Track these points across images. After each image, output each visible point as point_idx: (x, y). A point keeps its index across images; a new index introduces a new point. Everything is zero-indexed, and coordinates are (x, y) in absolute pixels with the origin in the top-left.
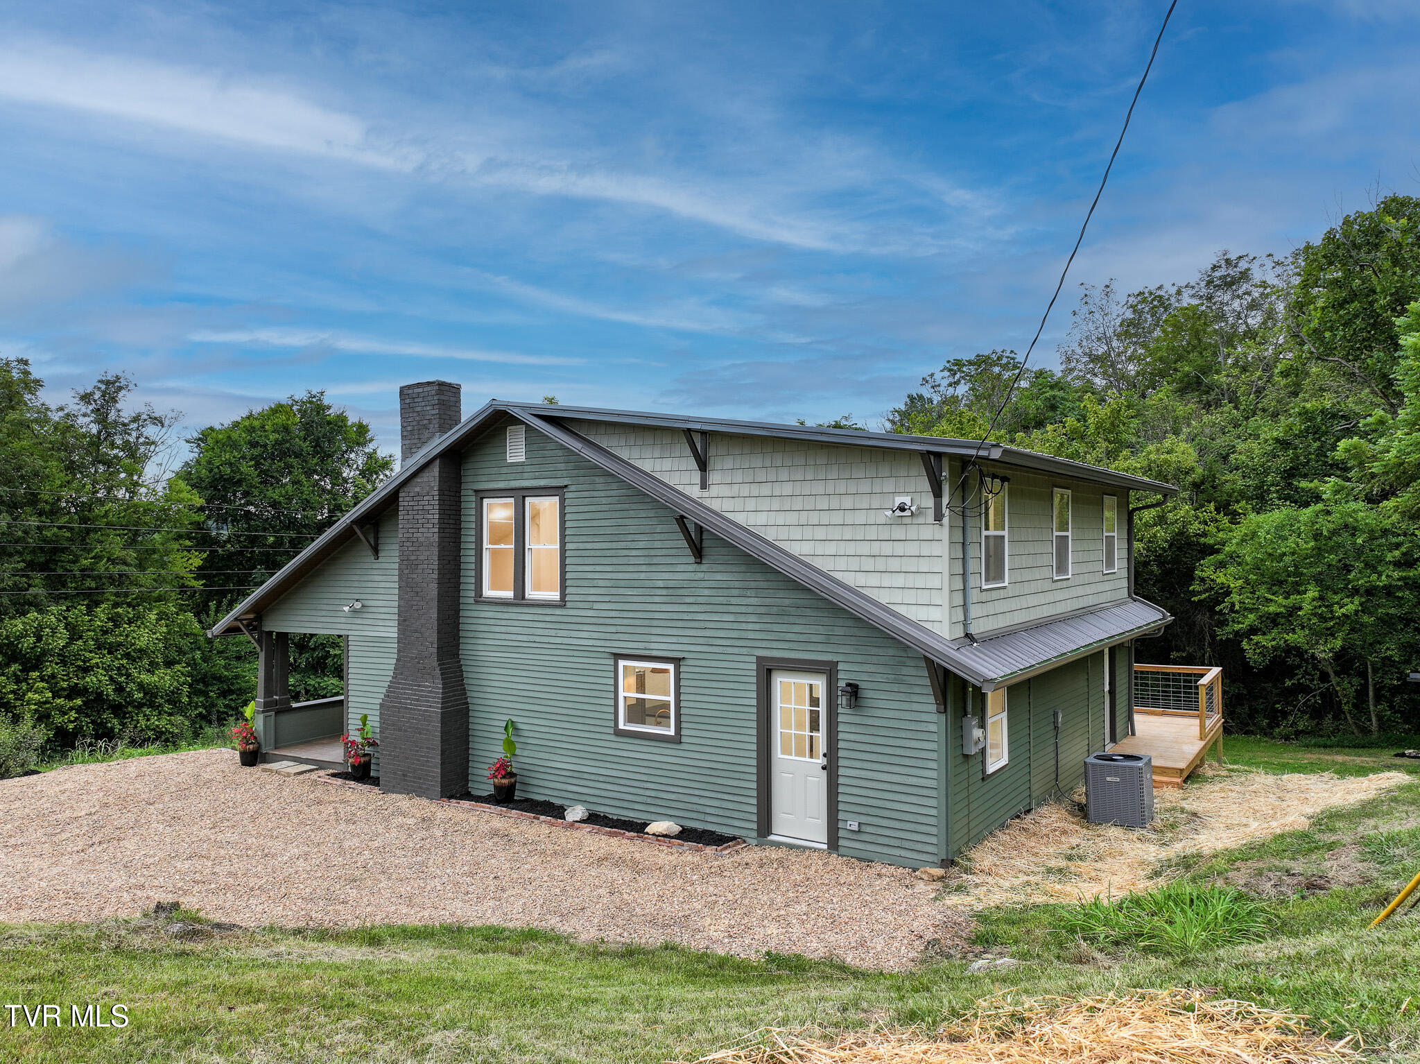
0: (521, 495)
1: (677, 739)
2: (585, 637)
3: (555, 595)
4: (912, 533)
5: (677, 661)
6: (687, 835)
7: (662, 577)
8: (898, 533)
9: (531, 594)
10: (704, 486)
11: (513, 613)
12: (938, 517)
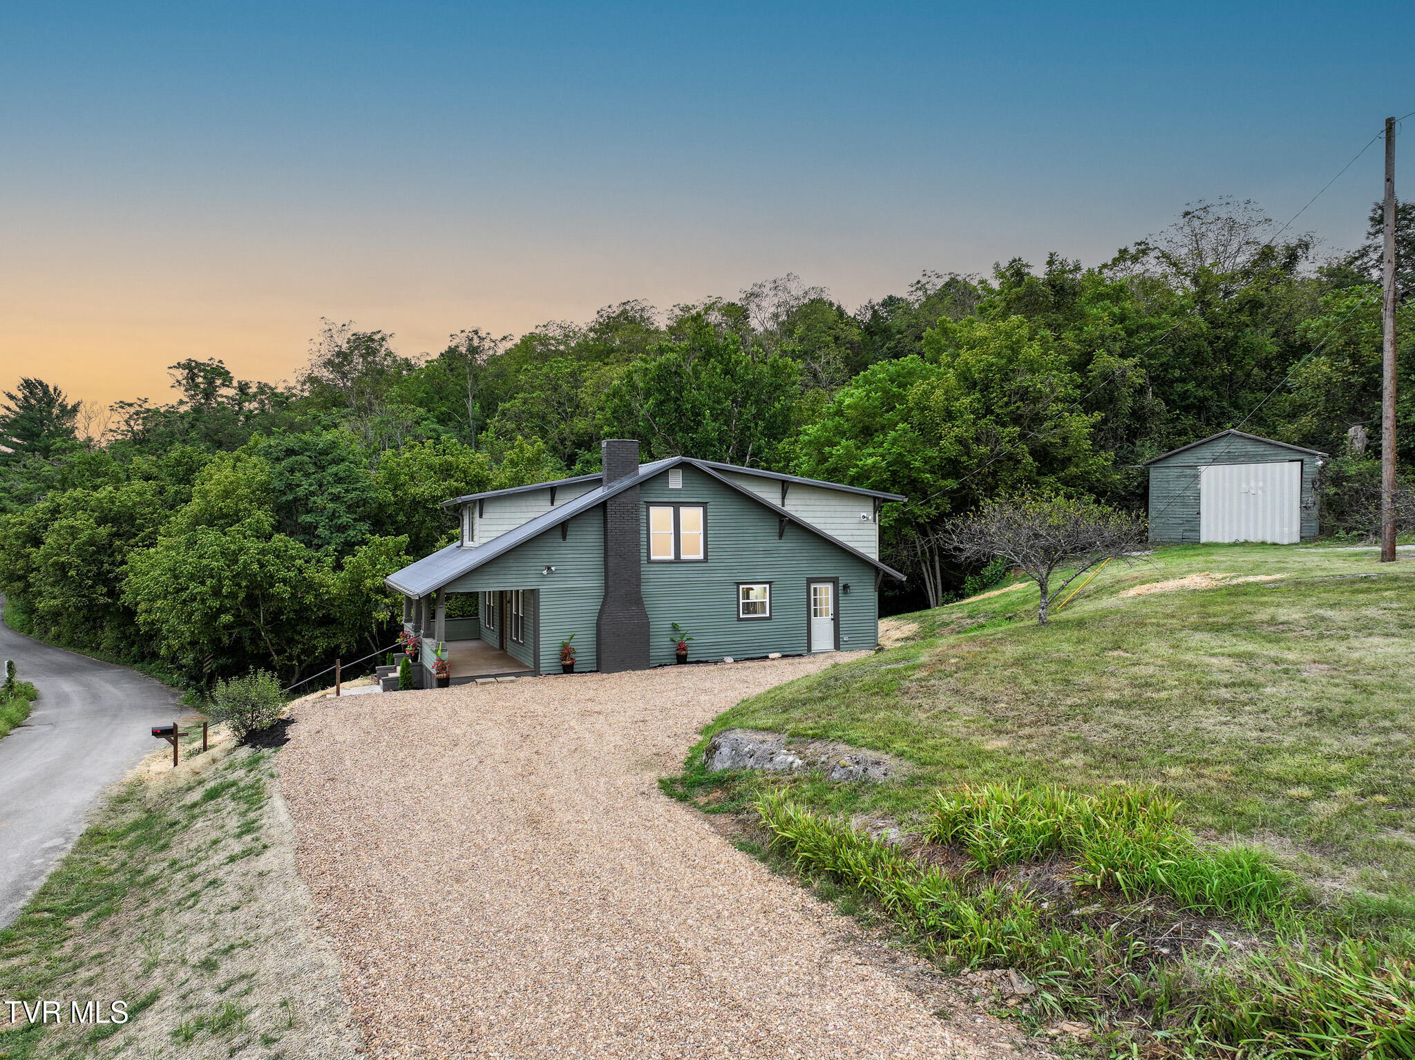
0: (676, 506)
1: (770, 618)
2: (718, 576)
3: (701, 556)
4: (866, 526)
5: (770, 583)
6: (784, 656)
7: (762, 546)
8: (861, 526)
9: (683, 557)
10: (783, 505)
11: (674, 567)
12: (875, 521)
